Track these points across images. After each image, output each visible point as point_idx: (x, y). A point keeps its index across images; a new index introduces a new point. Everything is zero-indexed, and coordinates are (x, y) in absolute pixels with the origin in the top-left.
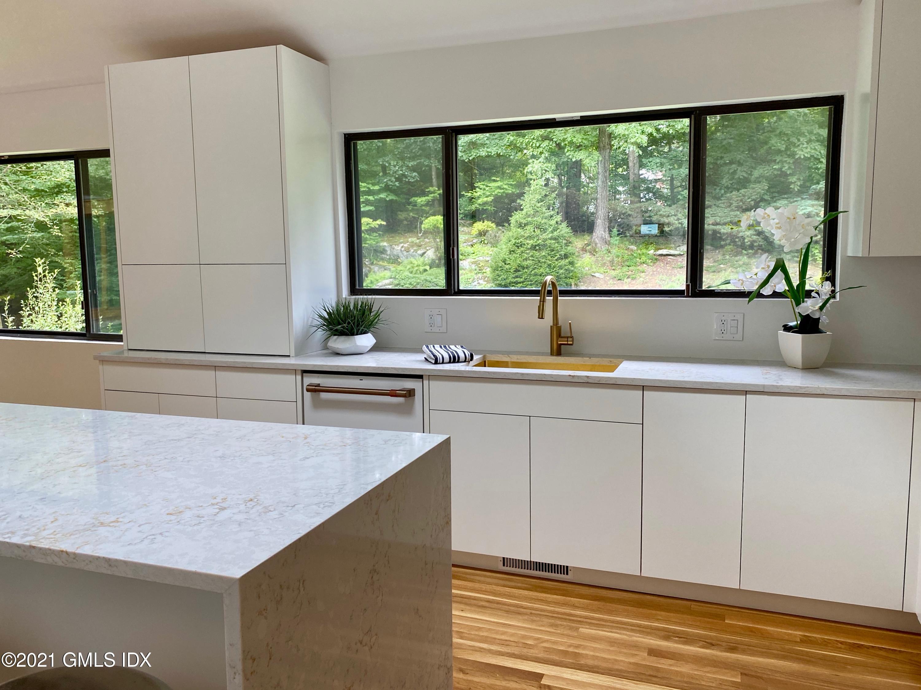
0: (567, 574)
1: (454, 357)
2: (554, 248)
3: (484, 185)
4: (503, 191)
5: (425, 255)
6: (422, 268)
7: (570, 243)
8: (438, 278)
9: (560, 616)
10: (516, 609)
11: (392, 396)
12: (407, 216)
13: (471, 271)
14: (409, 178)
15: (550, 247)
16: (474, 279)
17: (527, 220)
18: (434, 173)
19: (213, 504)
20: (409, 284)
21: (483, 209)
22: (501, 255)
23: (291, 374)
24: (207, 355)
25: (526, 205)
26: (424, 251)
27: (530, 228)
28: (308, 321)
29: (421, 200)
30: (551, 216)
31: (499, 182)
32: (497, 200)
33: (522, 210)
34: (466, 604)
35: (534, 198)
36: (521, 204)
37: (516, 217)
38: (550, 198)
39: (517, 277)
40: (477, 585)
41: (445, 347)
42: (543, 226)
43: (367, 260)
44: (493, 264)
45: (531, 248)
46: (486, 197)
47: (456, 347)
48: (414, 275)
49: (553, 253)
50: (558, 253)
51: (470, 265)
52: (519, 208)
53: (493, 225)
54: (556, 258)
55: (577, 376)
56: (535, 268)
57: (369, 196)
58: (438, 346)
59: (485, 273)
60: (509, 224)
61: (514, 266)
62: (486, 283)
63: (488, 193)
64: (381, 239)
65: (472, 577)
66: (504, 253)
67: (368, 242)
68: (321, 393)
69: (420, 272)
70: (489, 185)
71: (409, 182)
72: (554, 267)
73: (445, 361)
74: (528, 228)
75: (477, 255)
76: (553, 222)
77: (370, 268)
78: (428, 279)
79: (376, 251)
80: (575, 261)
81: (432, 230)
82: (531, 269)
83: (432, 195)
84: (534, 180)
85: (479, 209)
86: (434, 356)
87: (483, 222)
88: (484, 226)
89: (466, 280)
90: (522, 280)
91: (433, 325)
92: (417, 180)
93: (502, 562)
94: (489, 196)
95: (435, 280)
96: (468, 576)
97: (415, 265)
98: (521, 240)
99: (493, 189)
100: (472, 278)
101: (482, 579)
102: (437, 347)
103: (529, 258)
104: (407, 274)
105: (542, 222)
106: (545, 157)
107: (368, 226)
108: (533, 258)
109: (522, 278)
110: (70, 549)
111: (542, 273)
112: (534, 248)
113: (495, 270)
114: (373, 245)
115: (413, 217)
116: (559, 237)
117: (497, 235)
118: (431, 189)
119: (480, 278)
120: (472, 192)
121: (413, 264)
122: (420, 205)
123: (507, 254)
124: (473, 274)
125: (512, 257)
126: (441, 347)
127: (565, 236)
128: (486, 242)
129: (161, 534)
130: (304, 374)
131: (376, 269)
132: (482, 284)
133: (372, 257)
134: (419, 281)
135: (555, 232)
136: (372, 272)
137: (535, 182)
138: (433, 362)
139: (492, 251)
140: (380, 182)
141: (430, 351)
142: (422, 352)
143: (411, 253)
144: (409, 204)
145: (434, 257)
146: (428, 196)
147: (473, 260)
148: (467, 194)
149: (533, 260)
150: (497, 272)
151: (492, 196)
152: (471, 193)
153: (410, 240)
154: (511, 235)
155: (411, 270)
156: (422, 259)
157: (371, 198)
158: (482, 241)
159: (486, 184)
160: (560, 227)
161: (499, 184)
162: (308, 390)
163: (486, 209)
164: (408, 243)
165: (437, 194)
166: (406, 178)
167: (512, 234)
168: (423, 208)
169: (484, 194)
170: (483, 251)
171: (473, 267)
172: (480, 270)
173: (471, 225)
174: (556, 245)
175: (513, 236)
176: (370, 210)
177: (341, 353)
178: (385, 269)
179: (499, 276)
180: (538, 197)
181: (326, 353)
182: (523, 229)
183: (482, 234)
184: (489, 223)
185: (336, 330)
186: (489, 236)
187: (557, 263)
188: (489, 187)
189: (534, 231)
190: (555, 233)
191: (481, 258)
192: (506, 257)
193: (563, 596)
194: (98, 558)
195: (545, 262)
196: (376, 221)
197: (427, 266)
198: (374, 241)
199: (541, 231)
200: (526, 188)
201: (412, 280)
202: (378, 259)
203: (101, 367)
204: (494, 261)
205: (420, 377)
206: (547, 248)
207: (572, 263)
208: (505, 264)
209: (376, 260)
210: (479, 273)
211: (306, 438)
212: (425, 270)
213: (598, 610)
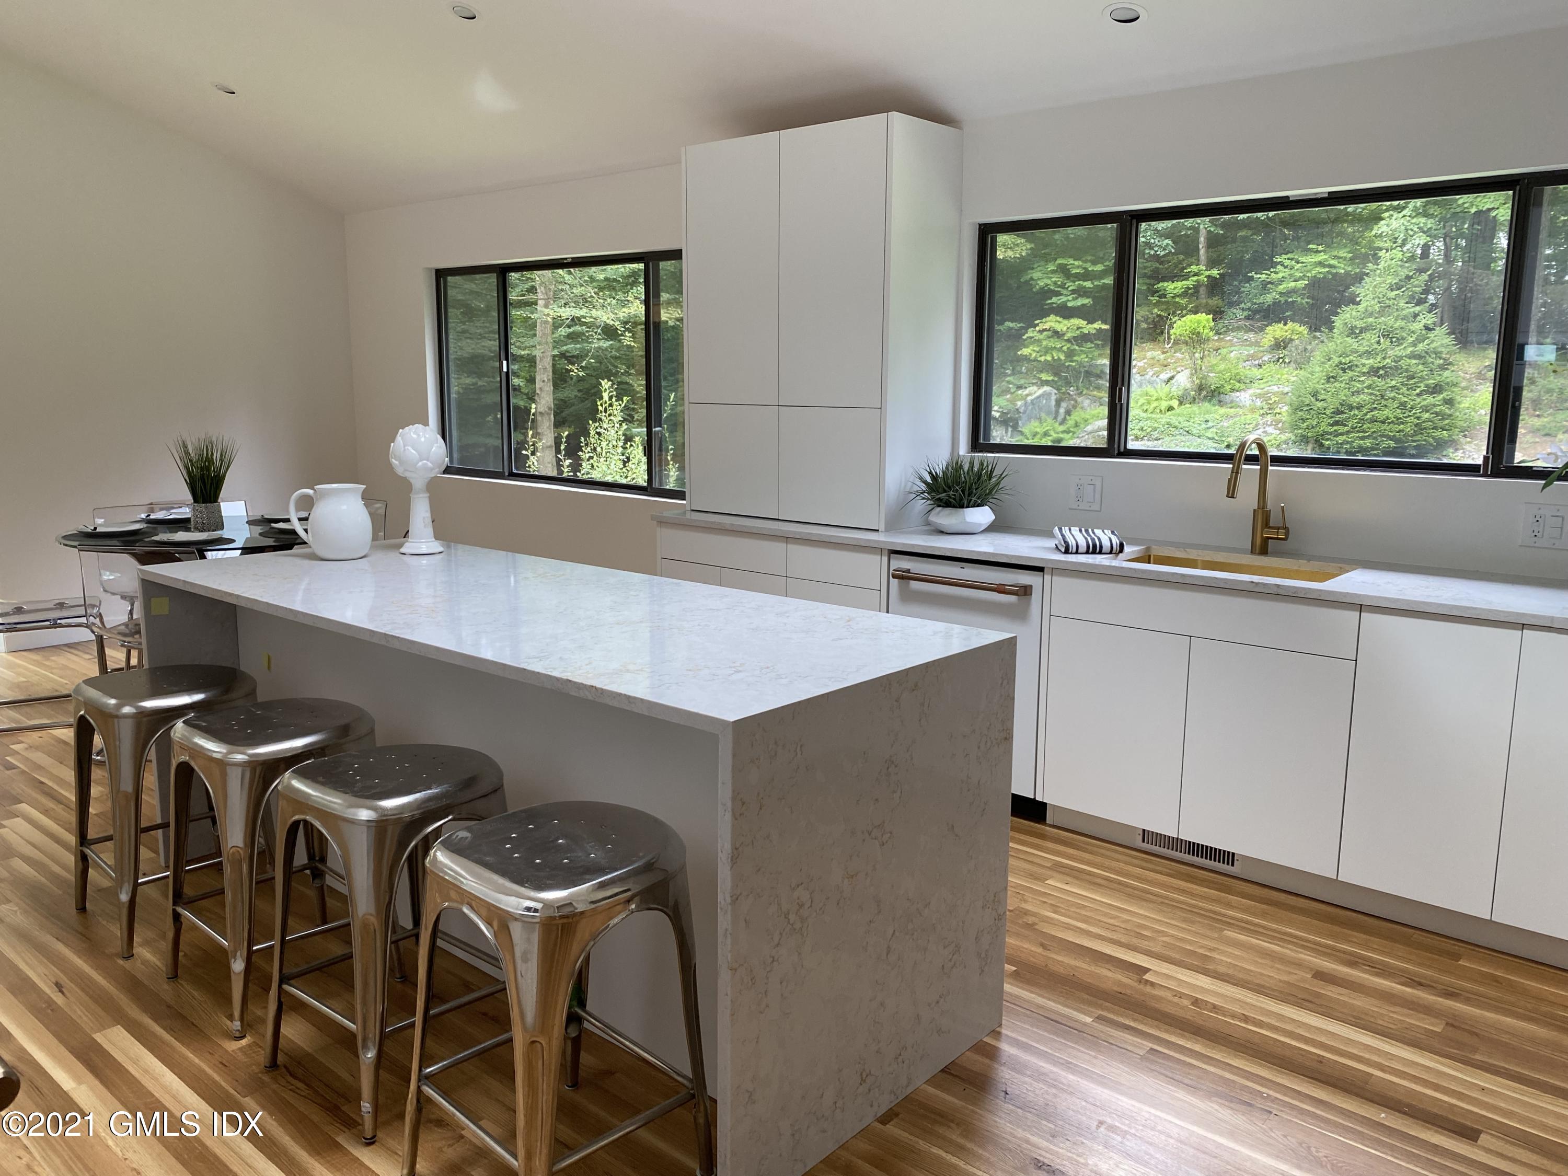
0: (1233, 865)
1: (1095, 546)
2: (1415, 373)
3: (1292, 259)
4: (1327, 269)
5: (1173, 381)
6: (1164, 405)
7: (1450, 364)
8: (1192, 420)
9: (1202, 912)
10: (1141, 893)
11: (999, 592)
12: (1147, 313)
13: (1252, 411)
14: (1156, 249)
15: (1407, 371)
16: (1257, 425)
17: (1365, 323)
18: (1202, 239)
19: (730, 667)
20: (1139, 430)
21: (1286, 301)
22: (1310, 383)
23: (875, 553)
24: (780, 523)
25: (1367, 295)
26: (1172, 374)
27: (1370, 338)
28: (905, 486)
29: (1173, 287)
30: (1416, 315)
31: (1322, 254)
32: (1315, 284)
33: (1358, 303)
34: (1075, 877)
35: (1384, 282)
36: (1357, 293)
37: (1346, 316)
38: (1416, 282)
39: (1336, 423)
40: (1098, 859)
41: (1087, 531)
42: (1397, 334)
43: (1072, 388)
44: (1295, 399)
45: (1368, 373)
46: (1295, 281)
47: (1103, 532)
48: (1150, 415)
49: (1412, 382)
50: (1421, 382)
51: (1253, 401)
52: (1353, 301)
53: (1304, 329)
54: (1418, 391)
55: (1262, 583)
56: (1375, 408)
57: (1084, 281)
58: (1077, 529)
59: (1279, 414)
60: (1331, 329)
61: (1332, 404)
62: (1278, 432)
63: (1298, 274)
64: (1099, 352)
65: (1095, 849)
66: (1317, 380)
67: (1075, 358)
68: (912, 582)
69: (1161, 411)
70: (1303, 259)
71: (1156, 258)
72: (1412, 408)
73: (1080, 551)
74: (1367, 335)
75: (1267, 382)
76: (1418, 326)
77: (1076, 401)
78: (1172, 422)
79: (1088, 374)
80: (1458, 398)
81: (1187, 339)
82: (1365, 411)
83: (1195, 278)
84: (1387, 251)
85: (1280, 301)
86: (1065, 542)
87: (1285, 324)
88: (1286, 332)
89: (1243, 426)
90: (1346, 429)
91: (1081, 500)
92: (1170, 252)
93: (1141, 837)
94: (1301, 279)
95: (1187, 424)
96: (1089, 847)
97: (1154, 398)
98: (1351, 357)
99: (1309, 267)
100: (1255, 423)
101: (1108, 853)
102: (1075, 530)
103: (1363, 390)
104: (1137, 413)
105: (1397, 325)
106: (1415, 207)
107: (1078, 332)
108: (1370, 391)
109: (1346, 425)
110: (599, 685)
111: (1388, 418)
112: (1374, 371)
113: (1296, 409)
114: (1085, 364)
115: (1159, 316)
116: (1426, 353)
117: (1309, 347)
118: (1194, 268)
119: (1269, 423)
120: (1269, 272)
121: (1150, 396)
122: (1172, 295)
123: (1323, 381)
124: (1257, 416)
125: (1331, 387)
126: (1080, 531)
127: (1441, 353)
128: (1287, 361)
129: (677, 683)
130: (892, 555)
131: (1087, 402)
132: (1272, 434)
133: (1080, 385)
134: (1156, 425)
135: (1421, 345)
136: (1078, 409)
137: (1388, 254)
138: (1063, 550)
139: (1297, 376)
140: (1106, 258)
141: (1063, 536)
142: (1051, 535)
143: (1148, 377)
144: (1154, 292)
145: (1189, 386)
146: (1187, 279)
147: (1259, 391)
148: (1259, 276)
149: (1371, 394)
150: (1301, 413)
151: (1306, 279)
152: (1266, 274)
153: (1149, 354)
154: (1332, 349)
155: (1145, 408)
156: (1166, 389)
157: (1088, 284)
158: (1279, 358)
159: (1296, 257)
160: (1431, 335)
161: (1321, 257)
162: (894, 577)
163: (1293, 302)
164: (1145, 361)
165: (1203, 276)
166: (1152, 248)
167: (1335, 347)
168: (1177, 299)
169: (1291, 275)
170: (1279, 376)
171: (1258, 403)
172: (1270, 409)
173: (1261, 329)
174: (1420, 367)
175: (1335, 351)
176: (1083, 305)
177: (945, 531)
178: (1101, 405)
179: (1304, 420)
180: (1391, 280)
181: (925, 531)
182: (1356, 338)
183: (1280, 345)
184: (1296, 326)
185: (939, 499)
186: (1293, 349)
187: (1418, 400)
188: (1302, 263)
189: (1379, 343)
190: (1421, 347)
191: (1275, 389)
192: (1319, 387)
193: (1219, 891)
194: (620, 694)
195: (1394, 399)
196: (1092, 323)
197: (1175, 400)
198: (1087, 357)
199: (1392, 342)
200: (1370, 265)
201: (1145, 423)
202: (1091, 388)
203: (658, 529)
204: (1297, 393)
205: (1040, 569)
206: (1402, 373)
207: (1449, 402)
208: (1317, 400)
209: (1087, 389)
210: (1267, 414)
211: (849, 621)
212: (1170, 408)
213: (1264, 915)
